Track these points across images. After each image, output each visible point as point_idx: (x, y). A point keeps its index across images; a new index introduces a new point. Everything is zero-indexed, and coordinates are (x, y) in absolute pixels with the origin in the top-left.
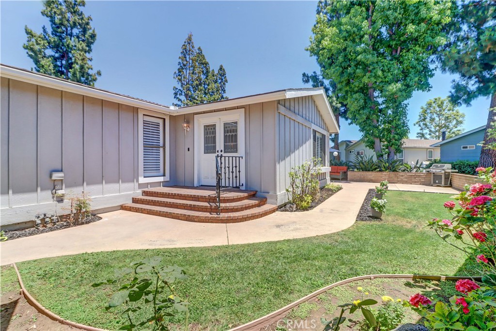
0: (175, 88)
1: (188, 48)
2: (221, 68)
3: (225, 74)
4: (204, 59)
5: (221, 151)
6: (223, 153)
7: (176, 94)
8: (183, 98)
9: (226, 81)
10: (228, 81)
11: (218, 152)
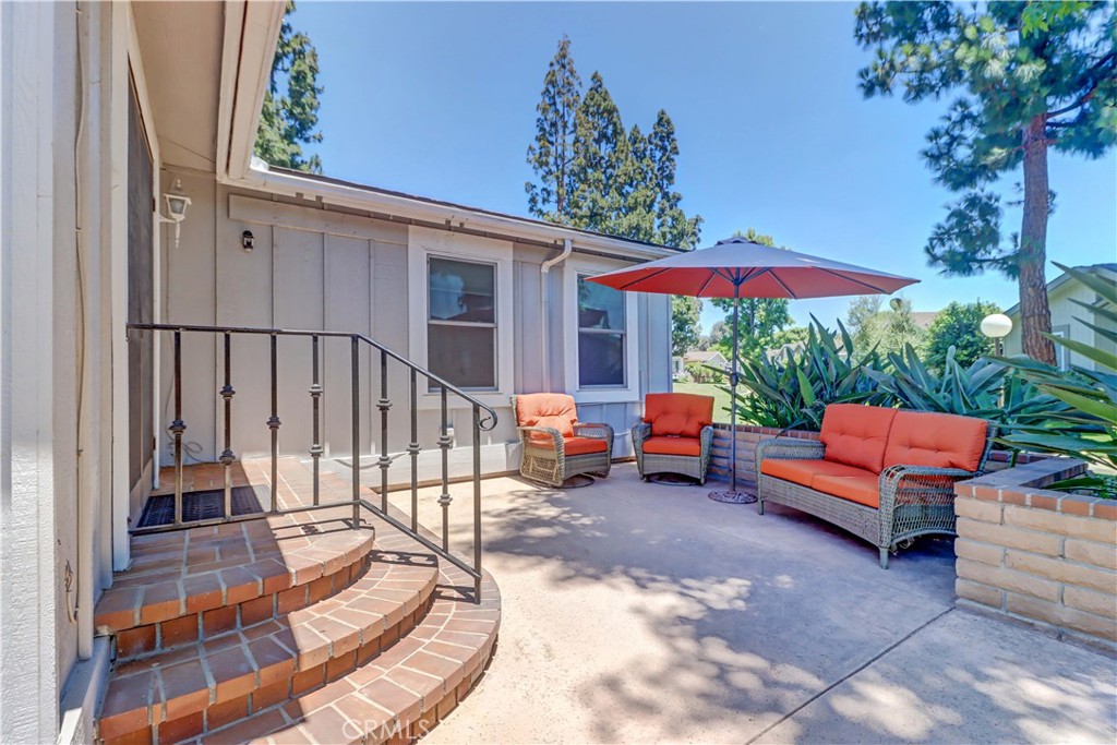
0: (530, 187)
1: (559, 78)
2: (662, 120)
3: (670, 134)
4: (605, 100)
7: (533, 200)
8: (551, 208)
9: (675, 150)
10: (679, 150)
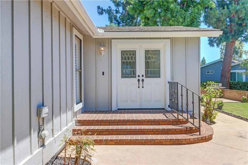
5: (143, 76)
6: (144, 78)
11: (139, 76)
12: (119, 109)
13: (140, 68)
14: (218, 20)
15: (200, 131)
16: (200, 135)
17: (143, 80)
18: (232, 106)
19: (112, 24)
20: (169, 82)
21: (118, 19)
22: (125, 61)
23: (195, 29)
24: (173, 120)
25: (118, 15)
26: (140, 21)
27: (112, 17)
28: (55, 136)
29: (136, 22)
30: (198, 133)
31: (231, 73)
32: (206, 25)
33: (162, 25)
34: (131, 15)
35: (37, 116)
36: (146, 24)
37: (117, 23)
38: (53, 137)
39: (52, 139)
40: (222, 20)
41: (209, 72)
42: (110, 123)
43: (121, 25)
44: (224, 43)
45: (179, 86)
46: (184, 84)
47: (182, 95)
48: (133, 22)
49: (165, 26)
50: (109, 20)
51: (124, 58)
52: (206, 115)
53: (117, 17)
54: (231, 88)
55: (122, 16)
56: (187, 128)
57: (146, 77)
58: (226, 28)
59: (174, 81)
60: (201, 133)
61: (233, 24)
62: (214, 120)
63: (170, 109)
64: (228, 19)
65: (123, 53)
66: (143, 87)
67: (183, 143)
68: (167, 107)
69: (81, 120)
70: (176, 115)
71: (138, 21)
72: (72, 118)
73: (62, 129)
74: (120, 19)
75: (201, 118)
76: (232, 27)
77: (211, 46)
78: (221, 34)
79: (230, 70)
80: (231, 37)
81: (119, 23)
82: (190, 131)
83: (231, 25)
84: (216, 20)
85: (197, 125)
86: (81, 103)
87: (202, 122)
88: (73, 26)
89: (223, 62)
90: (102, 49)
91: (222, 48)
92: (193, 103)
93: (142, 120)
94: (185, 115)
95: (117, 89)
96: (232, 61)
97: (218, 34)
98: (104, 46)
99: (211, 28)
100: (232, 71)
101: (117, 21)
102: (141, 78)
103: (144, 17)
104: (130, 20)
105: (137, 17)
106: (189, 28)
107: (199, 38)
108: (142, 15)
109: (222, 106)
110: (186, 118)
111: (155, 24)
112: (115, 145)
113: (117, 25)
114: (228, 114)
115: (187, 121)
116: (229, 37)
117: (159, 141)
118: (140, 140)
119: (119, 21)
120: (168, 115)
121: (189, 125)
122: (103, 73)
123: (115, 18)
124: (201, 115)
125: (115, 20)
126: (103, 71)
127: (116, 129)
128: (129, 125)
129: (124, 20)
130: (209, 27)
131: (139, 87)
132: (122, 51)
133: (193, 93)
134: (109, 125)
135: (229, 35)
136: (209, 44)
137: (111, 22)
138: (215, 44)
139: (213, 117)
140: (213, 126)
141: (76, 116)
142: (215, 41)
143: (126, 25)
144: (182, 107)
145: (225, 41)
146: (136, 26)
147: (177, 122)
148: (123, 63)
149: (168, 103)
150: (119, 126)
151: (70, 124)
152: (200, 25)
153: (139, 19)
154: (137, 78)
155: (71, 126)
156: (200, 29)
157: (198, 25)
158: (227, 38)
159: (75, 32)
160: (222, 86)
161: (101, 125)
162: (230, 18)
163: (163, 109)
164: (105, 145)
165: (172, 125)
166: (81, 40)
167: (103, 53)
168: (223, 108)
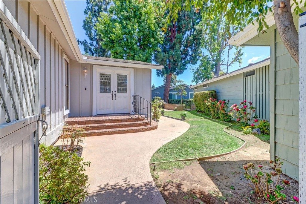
5: (115, 92)
6: (116, 93)
11: (112, 92)
12: (97, 114)
13: (114, 86)
14: (163, 60)
15: (151, 124)
16: (151, 126)
17: (115, 95)
18: (169, 113)
19: (87, 54)
20: (132, 96)
21: (93, 50)
22: (103, 81)
23: (149, 64)
24: (135, 118)
25: (93, 47)
26: (110, 54)
27: (87, 48)
28: (52, 130)
29: (107, 55)
30: (150, 125)
31: (169, 94)
32: (155, 62)
33: (127, 59)
34: (103, 49)
35: (42, 114)
36: (115, 57)
37: (91, 53)
38: (50, 130)
39: (50, 132)
40: (165, 60)
41: (157, 93)
42: (93, 123)
43: (95, 55)
44: (166, 75)
45: (139, 98)
46: (142, 97)
47: (141, 103)
48: (104, 54)
49: (130, 60)
50: (84, 51)
51: (102, 79)
52: (154, 116)
53: (91, 48)
54: (169, 103)
55: (95, 49)
56: (143, 123)
57: (118, 92)
58: (167, 65)
59: (136, 95)
60: (151, 125)
61: (170, 63)
62: (159, 120)
63: (133, 113)
64: (168, 60)
65: (101, 75)
66: (115, 99)
67: (141, 131)
68: (132, 112)
69: (69, 122)
70: (137, 116)
71: (109, 54)
72: (62, 120)
73: (56, 126)
74: (94, 51)
75: (152, 118)
76: (170, 65)
77: (158, 76)
78: (163, 68)
79: (169, 92)
80: (169, 71)
81: (93, 54)
82: (146, 124)
83: (169, 64)
84: (161, 60)
85: (150, 121)
86: (68, 110)
87: (152, 120)
88: (63, 51)
89: (165, 87)
90: (85, 71)
91: (165, 78)
92: (147, 107)
93: (115, 119)
94: (143, 116)
95: (96, 100)
96: (170, 86)
97: (161, 68)
98: (87, 69)
99: (158, 64)
100: (170, 93)
101: (91, 52)
102: (114, 93)
103: (114, 52)
104: (102, 52)
105: (108, 51)
106: (145, 63)
107: (151, 69)
108: (112, 50)
109: (163, 112)
110: (143, 117)
111: (122, 57)
112: (97, 136)
113: (91, 55)
114: (167, 117)
115: (143, 119)
116: (168, 71)
117: (127, 131)
118: (115, 131)
119: (93, 52)
120: (132, 116)
121: (145, 121)
122: (86, 88)
123: (89, 49)
124: (152, 117)
125: (90, 51)
126: (86, 87)
127: (97, 126)
128: (106, 123)
129: (97, 52)
130: (157, 63)
131: (112, 99)
132: (100, 74)
133: (147, 101)
134: (92, 124)
135: (168, 70)
136: (157, 74)
137: (86, 52)
138: (160, 75)
139: (158, 118)
140: (158, 122)
141: (65, 119)
142: (161, 73)
143: (99, 56)
144: (141, 110)
145: (166, 73)
146: (106, 57)
147: (138, 119)
148: (101, 82)
149: (132, 109)
150: (100, 124)
151: (61, 124)
152: (152, 62)
153: (110, 52)
154: (112, 93)
155: (61, 125)
156: (152, 64)
157: (150, 62)
158: (167, 72)
159: (65, 57)
160: (164, 102)
161: (86, 124)
162: (169, 60)
163: (129, 113)
164: (90, 136)
165: (135, 121)
166: (68, 63)
167: (86, 74)
168: (164, 114)
